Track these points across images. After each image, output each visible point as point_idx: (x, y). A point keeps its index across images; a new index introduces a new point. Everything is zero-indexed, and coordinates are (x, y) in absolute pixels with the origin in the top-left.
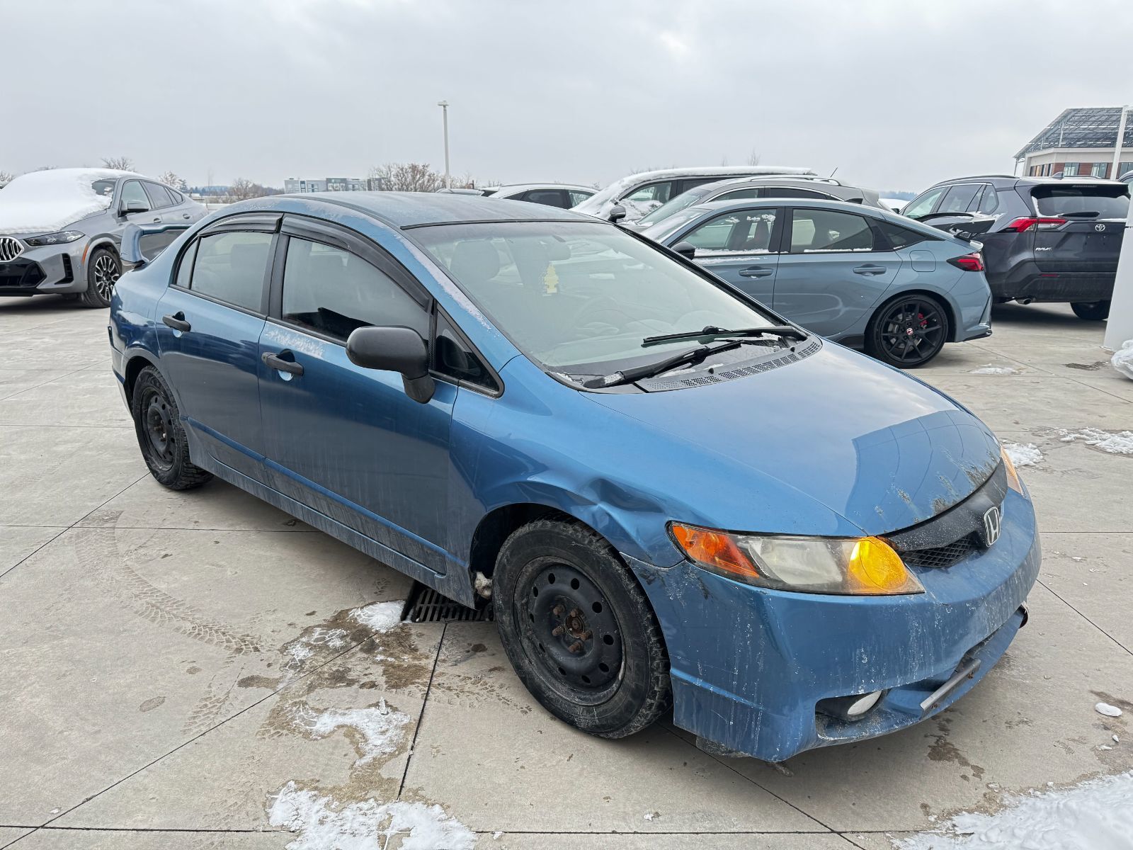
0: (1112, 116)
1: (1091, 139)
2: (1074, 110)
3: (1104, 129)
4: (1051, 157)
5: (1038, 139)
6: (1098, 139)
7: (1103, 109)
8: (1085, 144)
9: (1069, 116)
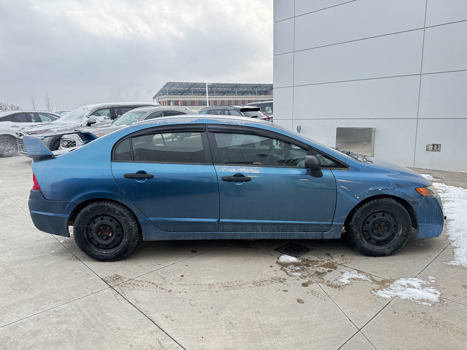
0: (181, 85)
1: (175, 92)
2: (169, 82)
3: (179, 89)
4: (166, 98)
5: (159, 92)
6: (178, 93)
7: (178, 83)
8: (174, 94)
9: (168, 84)
